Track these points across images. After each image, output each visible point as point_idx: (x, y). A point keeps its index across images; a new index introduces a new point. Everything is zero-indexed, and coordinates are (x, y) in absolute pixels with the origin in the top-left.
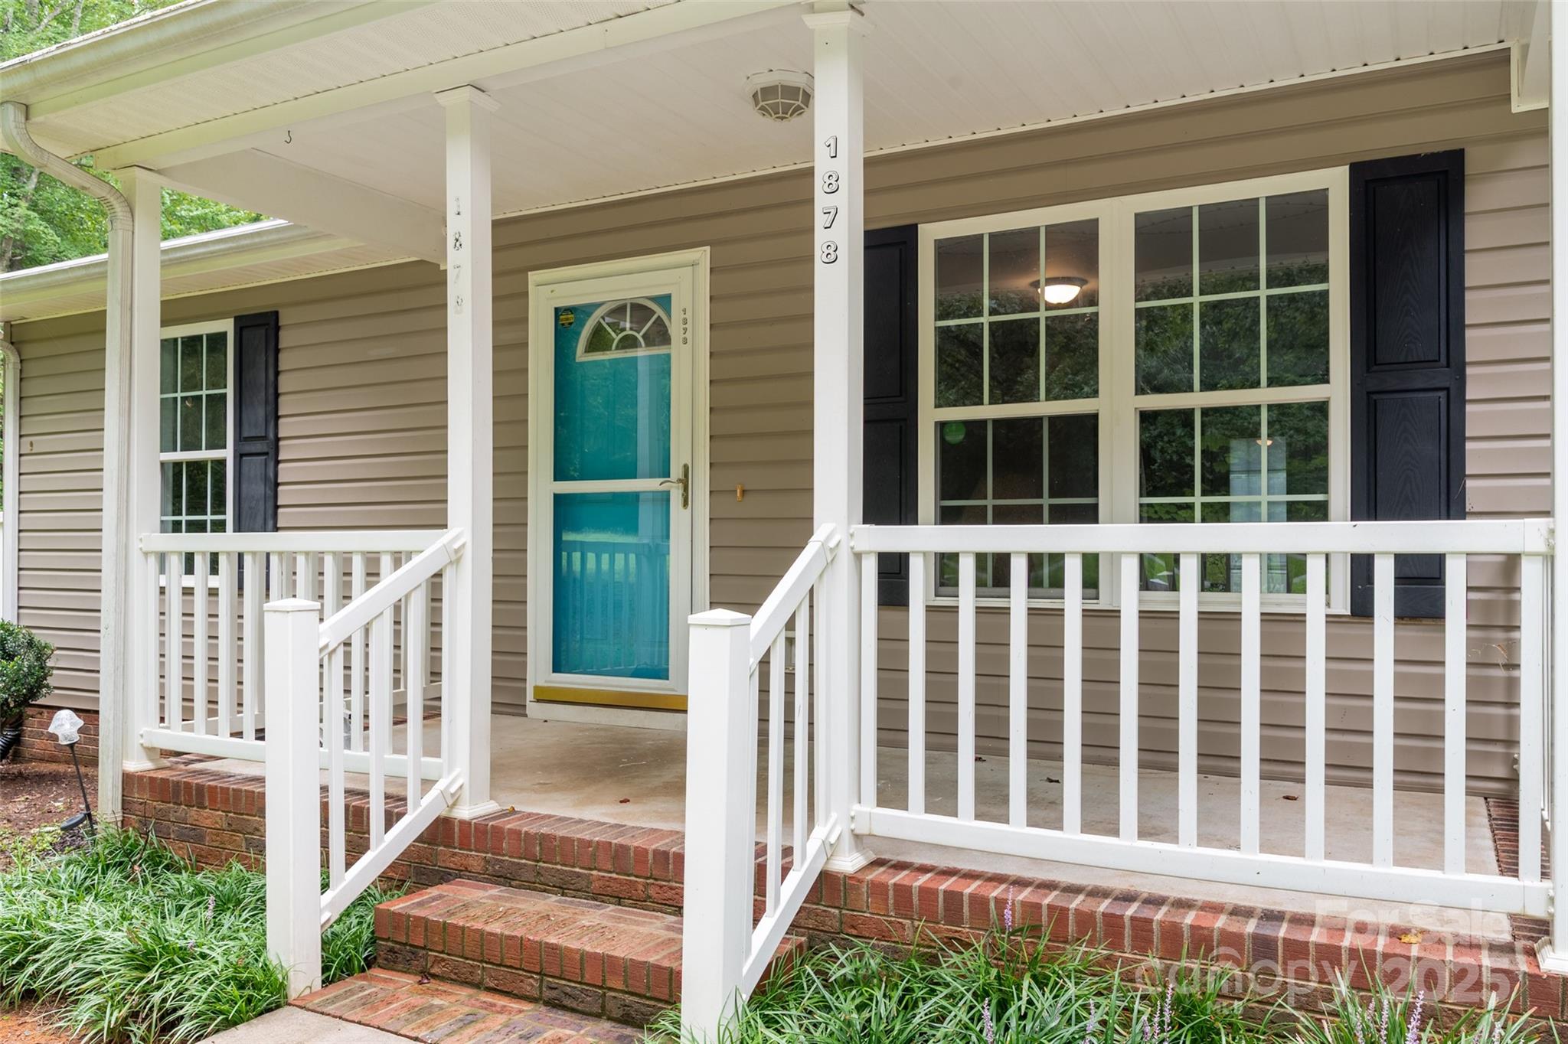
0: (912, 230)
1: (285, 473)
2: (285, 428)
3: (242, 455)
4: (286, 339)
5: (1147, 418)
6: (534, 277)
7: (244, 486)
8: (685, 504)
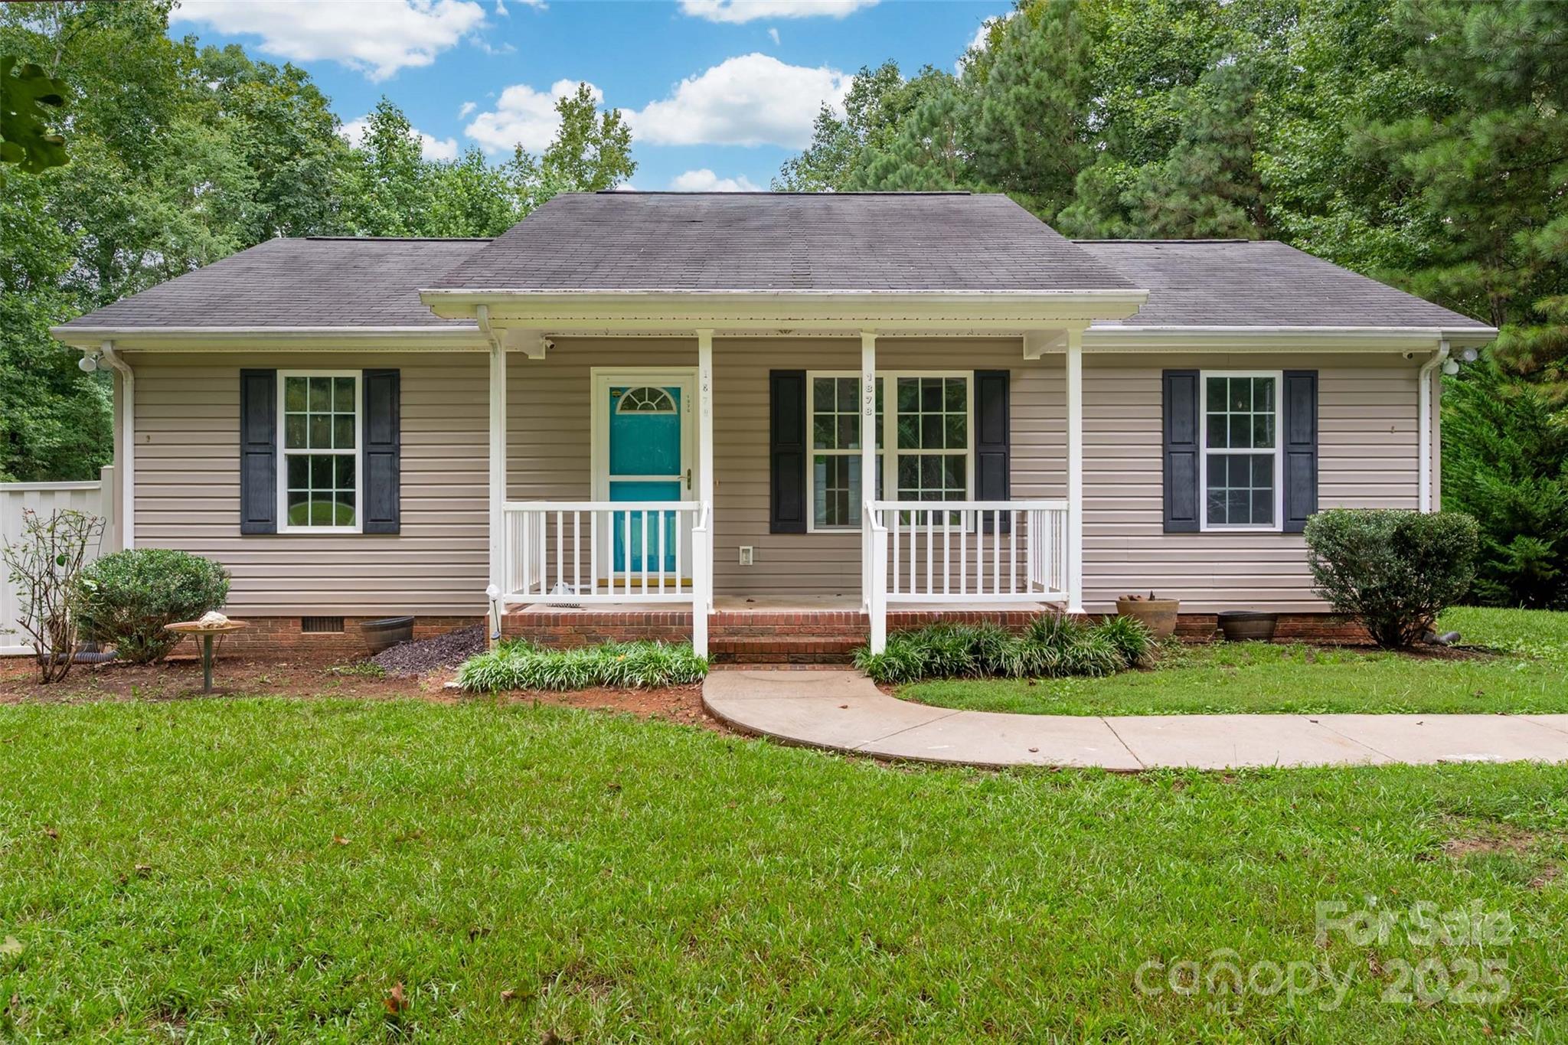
0: (804, 372)
1: (404, 464)
2: (405, 438)
3: (369, 453)
4: (404, 386)
5: (901, 458)
6: (594, 370)
7: (373, 473)
8: (689, 488)
